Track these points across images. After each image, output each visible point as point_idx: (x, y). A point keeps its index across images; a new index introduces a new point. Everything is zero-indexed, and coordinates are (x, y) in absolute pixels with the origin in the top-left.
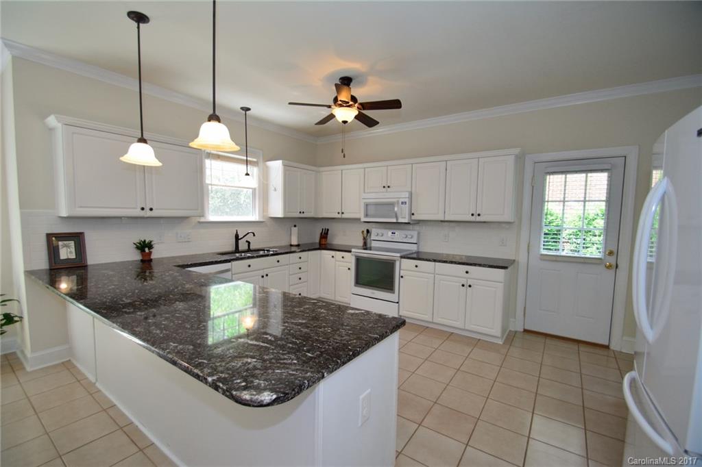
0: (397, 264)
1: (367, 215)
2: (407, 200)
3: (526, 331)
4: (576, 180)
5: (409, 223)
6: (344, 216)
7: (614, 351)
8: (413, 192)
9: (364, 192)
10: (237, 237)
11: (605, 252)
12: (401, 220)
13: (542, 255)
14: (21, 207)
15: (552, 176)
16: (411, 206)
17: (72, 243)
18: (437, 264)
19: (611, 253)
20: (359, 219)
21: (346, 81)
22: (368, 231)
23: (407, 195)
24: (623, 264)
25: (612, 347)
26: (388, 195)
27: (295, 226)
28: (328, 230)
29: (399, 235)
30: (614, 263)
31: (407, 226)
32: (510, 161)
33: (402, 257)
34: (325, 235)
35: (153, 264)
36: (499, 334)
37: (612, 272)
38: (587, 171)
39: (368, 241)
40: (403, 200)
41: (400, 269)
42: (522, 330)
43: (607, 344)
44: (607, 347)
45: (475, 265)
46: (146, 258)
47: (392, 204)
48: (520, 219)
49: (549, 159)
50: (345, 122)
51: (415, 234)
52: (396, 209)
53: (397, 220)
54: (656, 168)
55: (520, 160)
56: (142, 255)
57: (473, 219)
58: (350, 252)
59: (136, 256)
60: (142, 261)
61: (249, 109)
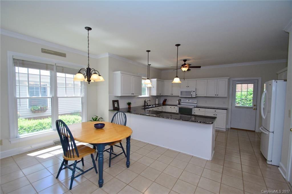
0: (193, 109)
1: (181, 95)
2: (195, 91)
3: (231, 128)
4: (244, 86)
5: (195, 97)
6: (173, 95)
7: (256, 132)
8: (197, 88)
9: (180, 88)
10: (145, 101)
11: (253, 105)
12: (193, 97)
13: (236, 106)
14: (109, 94)
15: (238, 85)
16: (196, 93)
17: (116, 103)
18: (206, 109)
19: (255, 105)
20: (179, 96)
21: (185, 61)
22: (180, 100)
23: (195, 89)
24: (258, 108)
25: (256, 131)
26: (188, 89)
27: (157, 98)
28: (166, 99)
29: (191, 101)
30: (255, 108)
31: (194, 98)
32: (227, 80)
33: (194, 107)
34: (165, 101)
35: (131, 109)
36: (225, 128)
37: (255, 110)
38: (248, 83)
39: (180, 103)
40: (194, 91)
41: (194, 111)
42: (230, 128)
43: (254, 130)
44: (254, 131)
45: (218, 109)
46: (130, 107)
47: (190, 92)
48: (229, 96)
49: (237, 80)
50: (185, 71)
51: (196, 100)
52: (192, 93)
53: (192, 96)
54: (265, 83)
55: (229, 80)
56: (129, 106)
57: (216, 96)
58: (177, 106)
59: (127, 106)
60: (129, 108)
61: (150, 65)
